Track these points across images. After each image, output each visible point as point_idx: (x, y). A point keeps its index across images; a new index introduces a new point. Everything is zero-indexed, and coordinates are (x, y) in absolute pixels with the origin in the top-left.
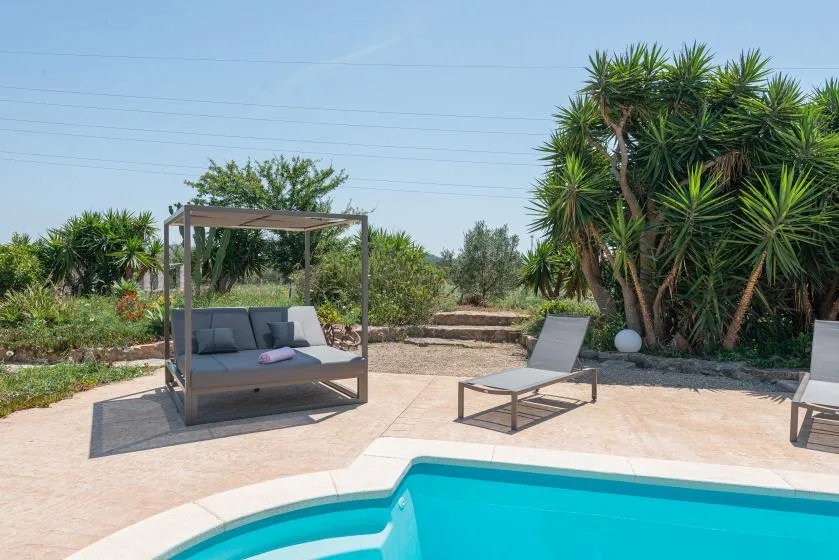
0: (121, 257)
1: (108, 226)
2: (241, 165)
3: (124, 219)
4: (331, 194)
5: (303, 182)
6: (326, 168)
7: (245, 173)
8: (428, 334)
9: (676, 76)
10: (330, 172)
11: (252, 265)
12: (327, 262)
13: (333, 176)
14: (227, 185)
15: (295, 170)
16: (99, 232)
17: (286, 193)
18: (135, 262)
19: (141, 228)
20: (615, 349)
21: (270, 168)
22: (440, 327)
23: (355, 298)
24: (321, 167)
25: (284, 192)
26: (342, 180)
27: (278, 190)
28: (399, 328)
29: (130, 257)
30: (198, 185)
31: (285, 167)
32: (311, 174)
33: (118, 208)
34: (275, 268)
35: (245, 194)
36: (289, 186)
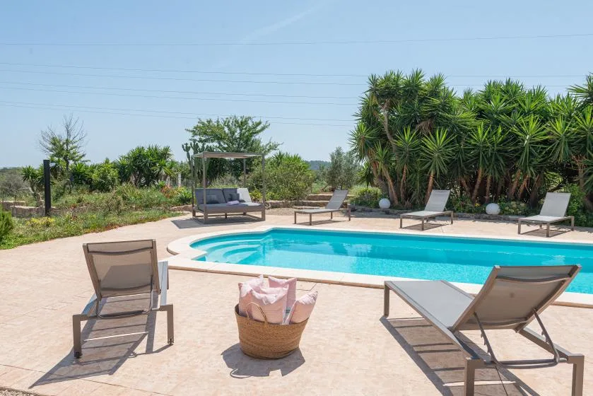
0: (156, 169)
1: (149, 154)
2: (214, 120)
3: (156, 149)
4: (261, 134)
5: (246, 128)
6: (258, 121)
7: (216, 124)
8: (304, 204)
9: (408, 84)
10: (260, 123)
11: (220, 173)
12: (257, 170)
13: (261, 126)
14: (207, 131)
15: (242, 122)
16: (145, 157)
17: (237, 135)
18: (163, 172)
19: (164, 154)
20: (379, 208)
21: (229, 122)
22: (309, 201)
23: (270, 188)
24: (256, 120)
25: (236, 134)
26: (267, 127)
27: (233, 133)
28: (289, 202)
29: (161, 169)
30: (192, 131)
31: (237, 122)
32: (250, 124)
33: (153, 145)
34: (232, 175)
35: (217, 135)
36: (238, 131)
